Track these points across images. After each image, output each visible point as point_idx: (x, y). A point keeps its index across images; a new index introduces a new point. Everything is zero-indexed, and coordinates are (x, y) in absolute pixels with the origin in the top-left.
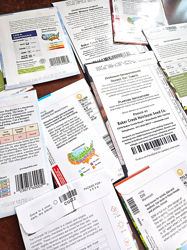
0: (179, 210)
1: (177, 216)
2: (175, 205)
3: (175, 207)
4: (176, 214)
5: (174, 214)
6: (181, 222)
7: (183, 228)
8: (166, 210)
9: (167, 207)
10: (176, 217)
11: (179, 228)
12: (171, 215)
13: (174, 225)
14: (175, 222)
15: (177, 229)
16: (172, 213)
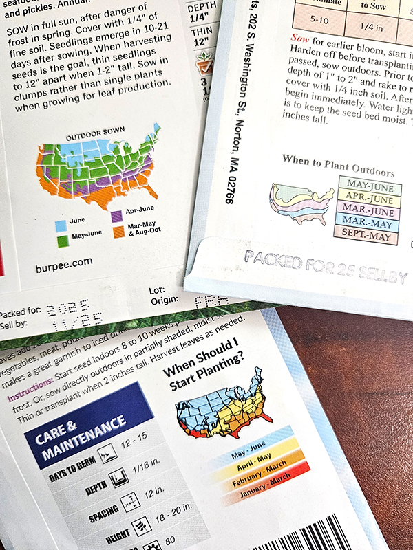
0: (117, 40)
1: (100, 55)
2: (109, 20)
3: (107, 26)
4: (98, 49)
5: (90, 47)
6: (105, 76)
7: (101, 94)
8: (71, 27)
9: (78, 19)
10: (94, 54)
11: (88, 90)
12: (81, 47)
13: (72, 77)
14: (82, 70)
15: (78, 92)
16: (87, 41)
